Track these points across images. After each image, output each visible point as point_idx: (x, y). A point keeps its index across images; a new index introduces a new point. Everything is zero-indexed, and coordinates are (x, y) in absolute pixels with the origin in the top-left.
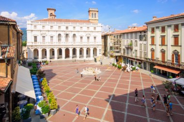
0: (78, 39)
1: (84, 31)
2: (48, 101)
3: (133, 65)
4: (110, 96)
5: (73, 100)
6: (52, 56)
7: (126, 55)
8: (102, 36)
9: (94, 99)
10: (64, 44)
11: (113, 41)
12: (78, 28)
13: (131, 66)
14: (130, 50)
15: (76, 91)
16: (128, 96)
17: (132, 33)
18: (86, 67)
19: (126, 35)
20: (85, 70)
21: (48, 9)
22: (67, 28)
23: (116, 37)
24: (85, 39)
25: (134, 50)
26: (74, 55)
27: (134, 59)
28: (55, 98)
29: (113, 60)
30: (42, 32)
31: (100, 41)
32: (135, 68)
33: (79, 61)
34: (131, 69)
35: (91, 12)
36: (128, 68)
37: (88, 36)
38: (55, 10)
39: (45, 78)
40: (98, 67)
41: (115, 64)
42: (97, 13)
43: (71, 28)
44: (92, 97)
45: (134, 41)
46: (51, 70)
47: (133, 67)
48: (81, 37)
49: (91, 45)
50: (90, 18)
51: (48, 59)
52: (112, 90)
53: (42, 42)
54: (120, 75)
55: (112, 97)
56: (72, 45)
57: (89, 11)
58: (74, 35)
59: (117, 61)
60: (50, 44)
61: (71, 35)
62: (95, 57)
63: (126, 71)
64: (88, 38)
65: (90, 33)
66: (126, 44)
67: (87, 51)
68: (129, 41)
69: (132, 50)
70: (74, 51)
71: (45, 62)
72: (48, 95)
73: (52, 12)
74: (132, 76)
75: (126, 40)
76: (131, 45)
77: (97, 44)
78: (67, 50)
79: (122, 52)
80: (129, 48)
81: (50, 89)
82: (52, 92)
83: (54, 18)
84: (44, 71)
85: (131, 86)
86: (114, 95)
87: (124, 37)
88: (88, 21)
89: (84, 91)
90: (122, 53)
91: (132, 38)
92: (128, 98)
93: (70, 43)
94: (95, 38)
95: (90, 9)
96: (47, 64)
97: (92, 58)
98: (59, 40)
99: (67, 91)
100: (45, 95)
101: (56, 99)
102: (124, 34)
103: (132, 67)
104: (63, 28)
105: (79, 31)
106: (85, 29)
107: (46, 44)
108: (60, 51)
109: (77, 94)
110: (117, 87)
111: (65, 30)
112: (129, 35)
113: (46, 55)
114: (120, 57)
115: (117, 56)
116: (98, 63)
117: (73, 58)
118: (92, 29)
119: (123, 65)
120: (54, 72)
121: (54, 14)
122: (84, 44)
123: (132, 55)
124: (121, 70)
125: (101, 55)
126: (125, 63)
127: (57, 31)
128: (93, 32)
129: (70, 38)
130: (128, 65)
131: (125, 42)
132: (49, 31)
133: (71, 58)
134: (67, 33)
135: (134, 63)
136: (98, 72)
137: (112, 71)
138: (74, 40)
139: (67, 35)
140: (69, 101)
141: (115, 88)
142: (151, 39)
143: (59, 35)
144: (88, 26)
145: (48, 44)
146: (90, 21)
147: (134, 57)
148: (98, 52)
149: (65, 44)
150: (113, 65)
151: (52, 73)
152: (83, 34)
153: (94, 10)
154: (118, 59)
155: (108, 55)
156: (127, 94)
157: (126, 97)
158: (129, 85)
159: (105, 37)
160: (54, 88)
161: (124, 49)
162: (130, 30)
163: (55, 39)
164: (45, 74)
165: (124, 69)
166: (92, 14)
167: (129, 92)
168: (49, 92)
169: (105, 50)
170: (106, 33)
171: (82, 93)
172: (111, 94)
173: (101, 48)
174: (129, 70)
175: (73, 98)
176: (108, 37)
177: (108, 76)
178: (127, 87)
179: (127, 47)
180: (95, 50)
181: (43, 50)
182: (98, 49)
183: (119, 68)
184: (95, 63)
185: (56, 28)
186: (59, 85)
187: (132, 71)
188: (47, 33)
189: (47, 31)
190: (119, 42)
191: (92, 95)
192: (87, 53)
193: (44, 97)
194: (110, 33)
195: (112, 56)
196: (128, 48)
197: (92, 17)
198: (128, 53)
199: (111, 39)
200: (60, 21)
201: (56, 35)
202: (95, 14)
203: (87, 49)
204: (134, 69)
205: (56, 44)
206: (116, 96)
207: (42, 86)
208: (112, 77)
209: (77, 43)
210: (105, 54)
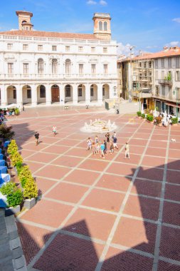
0: (74, 68)
1: (86, 55)
2: (20, 182)
3: (172, 114)
4: (134, 170)
5: (67, 179)
6: (27, 100)
7: (160, 97)
8: (119, 63)
9: (104, 176)
10: (49, 77)
11: (137, 72)
12: (74, 49)
13: (169, 116)
14: (167, 88)
15: (72, 163)
16: (165, 169)
17: (170, 58)
18: (90, 119)
19: (159, 61)
20: (89, 123)
21: (18, 13)
22: (54, 47)
23: (143, 64)
24: (87, 68)
25: (173, 88)
26: (68, 98)
27: (175, 103)
28: (32, 176)
29: (138, 106)
30: (6, 56)
31: (115, 72)
32: (176, 119)
33: (78, 107)
34: (171, 121)
35: (97, 20)
36: (164, 120)
37: (94, 62)
38: (31, 15)
39: (13, 141)
40: (112, 118)
41: (143, 112)
42: (108, 22)
43: (61, 49)
44: (102, 173)
45: (173, 71)
46: (27, 125)
47: (174, 117)
48: (81, 65)
50: (97, 30)
51: (18, 104)
52: (136, 159)
53: (6, 73)
54: (150, 131)
55: (137, 171)
56: (64, 79)
57: (94, 18)
58: (68, 61)
59: (145, 107)
60: (23, 78)
61: (62, 60)
62: (107, 100)
63: (161, 125)
64: (93, 66)
65: (96, 57)
66: (160, 77)
67: (92, 90)
68: (166, 71)
69: (170, 87)
70: (68, 89)
71: (14, 110)
72: (19, 171)
73: (27, 18)
74: (172, 133)
75: (160, 71)
76: (169, 79)
77: (109, 77)
78: (55, 89)
79: (154, 91)
80: (166, 84)
81: (24, 161)
82: (28, 167)
83: (29, 29)
84: (11, 128)
85: (169, 151)
86: (141, 168)
87: (157, 65)
88: (93, 36)
89: (88, 161)
90: (153, 94)
91: (170, 66)
92: (165, 172)
93: (60, 76)
94: (106, 66)
95: (96, 15)
96: (18, 114)
97: (100, 102)
98: (40, 69)
99: (55, 163)
100: (13, 172)
101: (35, 179)
102: (156, 59)
103: (171, 117)
104: (47, 48)
105: (76, 54)
106: (87, 50)
107: (15, 78)
108: (42, 90)
109: (74, 169)
110: (146, 153)
111: (51, 51)
112: (166, 62)
113: (15, 97)
114: (150, 100)
115: (145, 99)
116: (112, 111)
117: (66, 102)
118: (99, 50)
119: (156, 114)
120: (31, 130)
121: (29, 21)
122: (85, 77)
123: (170, 97)
124: (152, 123)
125: (117, 97)
126: (159, 110)
127: (35, 53)
128: (101, 55)
129: (61, 67)
130: (165, 114)
131: (159, 74)
132: (20, 53)
133: (61, 104)
134: (55, 57)
135: (175, 111)
136: (112, 127)
137: (137, 126)
138: (68, 70)
139: (54, 61)
140: (59, 181)
141: (143, 155)
143: (40, 60)
144: (94, 45)
145: (18, 77)
146: (97, 36)
147: (174, 101)
148: (111, 91)
149: (51, 77)
150: (139, 114)
151: (28, 131)
152: (85, 60)
153: (103, 16)
154: (146, 103)
155: (130, 97)
156: (163, 166)
157: (162, 171)
158: (167, 149)
159: (123, 65)
160: (29, 159)
161: (157, 87)
162: (167, 52)
163: (33, 68)
164: (13, 133)
165: (158, 121)
166: (101, 23)
167: (166, 162)
168: (21, 165)
169: (124, 89)
170: (125, 57)
171: (84, 166)
172: (137, 166)
173: (116, 85)
174: (166, 124)
175: (66, 176)
176: (129, 64)
177: (131, 135)
178: (163, 153)
179: (162, 82)
180: (105, 88)
181: (9, 89)
182: (111, 86)
183: (149, 120)
184: (106, 111)
185: (33, 47)
186: (40, 152)
187: (171, 124)
188: (16, 56)
189: (17, 53)
190: (147, 74)
191: (102, 170)
192: (92, 94)
193: (12, 176)
194: (133, 57)
195: (136, 99)
196: (163, 85)
197: (101, 29)
198: (164, 94)
199: (135, 69)
200: (42, 34)
201: (33, 60)
202: (106, 24)
203: (92, 86)
204: (175, 121)
205: (33, 77)
206: (144, 169)
207: (8, 155)
208: (136, 136)
209: (74, 76)
210: (123, 95)
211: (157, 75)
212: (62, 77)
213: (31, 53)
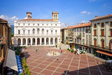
1: (49, 27)
2: (26, 73)
3: (81, 50)
4: (65, 72)
5: (41, 73)
6: (29, 44)
7: (77, 43)
8: (61, 30)
11: (68, 33)
12: (45, 25)
13: (80, 50)
14: (79, 39)
15: (43, 67)
17: (80, 27)
19: (76, 29)
20: (50, 53)
21: (27, 13)
22: (38, 25)
23: (70, 30)
24: (50, 32)
25: (82, 39)
26: (43, 43)
27: (82, 46)
28: (30, 71)
29: (68, 47)
30: (23, 28)
31: (59, 33)
32: (83, 52)
33: (46, 46)
34: (80, 53)
36: (78, 52)
37: (52, 30)
38: (31, 14)
39: (24, 58)
40: (58, 51)
41: (70, 49)
43: (41, 25)
44: (54, 72)
45: (82, 33)
46: (28, 52)
47: (82, 51)
48: (47, 31)
49: (54, 36)
50: (53, 18)
51: (26, 45)
52: (67, 67)
53: (23, 34)
54: (72, 56)
55: (67, 72)
56: (42, 36)
57: (52, 14)
58: (43, 29)
59: (71, 47)
60: (28, 35)
61: (41, 29)
62: (56, 44)
63: (77, 54)
64: (52, 31)
65: (53, 28)
66: (76, 35)
67: (51, 40)
68: (79, 33)
69: (81, 39)
70: (43, 39)
71: (24, 47)
72: (26, 69)
74: (81, 57)
75: (76, 33)
76: (80, 36)
77: (57, 35)
78: (38, 40)
79: (74, 40)
80: (79, 38)
81: (27, 65)
82: (28, 67)
83: (30, 19)
84: (24, 53)
85: (80, 65)
87: (75, 30)
89: (49, 67)
90: (74, 42)
91: (81, 31)
92: (78, 73)
93: (40, 35)
94: (56, 31)
95: (53, 12)
96: (26, 48)
97: (54, 45)
98: (34, 33)
99: (38, 66)
100: (24, 69)
101: (31, 72)
102: (75, 28)
105: (46, 27)
106: (50, 25)
107: (25, 35)
108: (34, 40)
109: (44, 69)
110: (71, 65)
111: (37, 26)
112: (79, 29)
113: (25, 42)
114: (73, 44)
115: (71, 44)
116: (58, 48)
117: (42, 44)
119: (75, 50)
120: (29, 54)
121: (30, 16)
122: (49, 35)
123: (81, 43)
124: (73, 53)
125: (60, 43)
126: (76, 48)
127: (32, 27)
128: (55, 27)
129: (41, 32)
130: (78, 50)
132: (27, 27)
134: (39, 28)
137: (67, 54)
138: (43, 33)
139: (38, 29)
140: (39, 73)
141: (69, 66)
142: (94, 32)
143: (34, 29)
144: (52, 23)
145: (26, 35)
146: (53, 20)
147: (82, 45)
149: (37, 35)
150: (68, 49)
152: (49, 29)
153: (55, 12)
155: (65, 43)
156: (77, 70)
157: (77, 72)
158: (79, 63)
159: (62, 31)
160: (29, 65)
161: (75, 39)
162: (79, 25)
163: (31, 32)
164: (24, 55)
165: (76, 52)
166: (55, 15)
167: (78, 69)
168: (26, 67)
169: (63, 40)
171: (47, 68)
173: (60, 38)
174: (79, 54)
175: (41, 72)
176: (65, 30)
177: (65, 57)
178: (77, 65)
179: (77, 37)
180: (56, 39)
181: (23, 39)
182: (58, 39)
183: (72, 52)
184: (56, 48)
185: (31, 25)
186: (33, 62)
187: (81, 54)
188: (26, 28)
190: (71, 34)
191: (54, 70)
192: (51, 42)
193: (23, 71)
194: (66, 27)
195: (67, 43)
196: (78, 38)
197: (55, 17)
199: (67, 32)
200: (34, 20)
201: (31, 29)
202: (56, 15)
203: (51, 38)
204: (82, 53)
205: (31, 35)
206: (69, 71)
207: (22, 63)
208: (67, 58)
209: (45, 35)
210: (62, 42)
211: (75, 34)
212: (41, 35)
213: (31, 27)
